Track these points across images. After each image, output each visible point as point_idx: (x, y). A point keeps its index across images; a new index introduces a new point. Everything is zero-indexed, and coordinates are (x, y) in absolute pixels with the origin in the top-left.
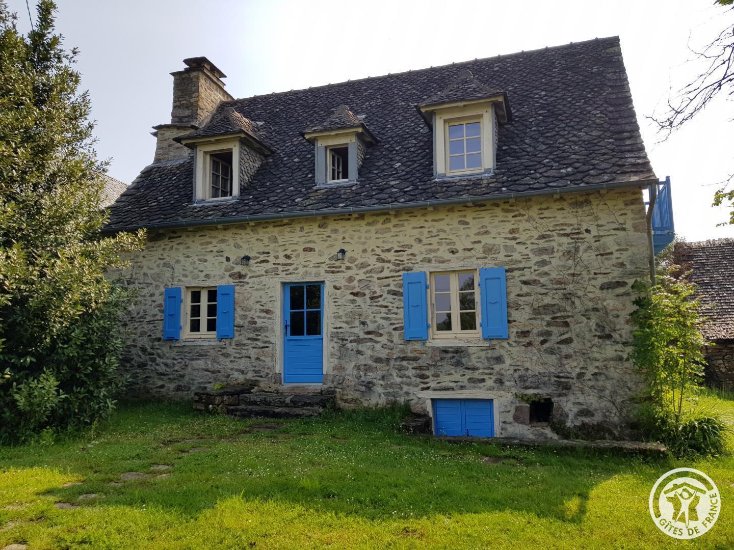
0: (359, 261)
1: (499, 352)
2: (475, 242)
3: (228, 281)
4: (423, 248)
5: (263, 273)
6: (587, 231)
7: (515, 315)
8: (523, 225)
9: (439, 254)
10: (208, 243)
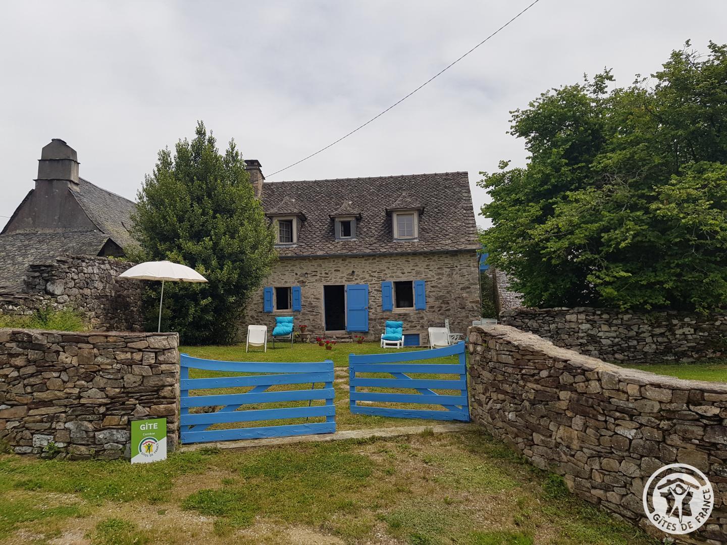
0: (361, 276)
1: (422, 314)
2: (412, 269)
3: (297, 284)
4: (390, 271)
5: (314, 281)
6: (456, 267)
7: (429, 300)
8: (432, 263)
9: (397, 274)
10: (286, 266)
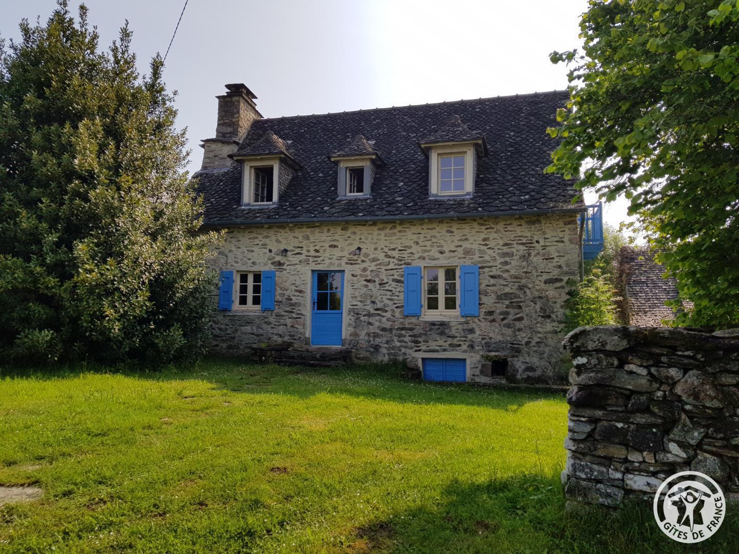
0: (372, 256)
1: (472, 325)
2: (458, 246)
3: (270, 267)
4: (420, 249)
5: (298, 262)
6: (538, 242)
7: (484, 299)
8: (492, 235)
9: (431, 253)
10: (255, 238)
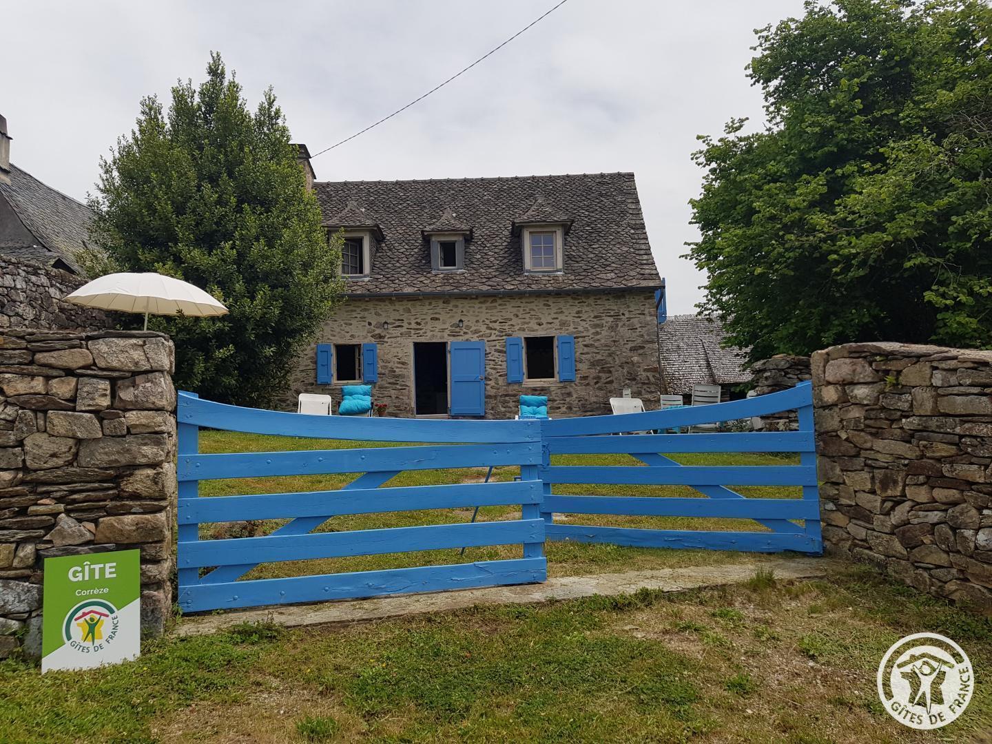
0: (473, 328)
1: (570, 389)
2: (554, 319)
3: (370, 340)
4: (519, 321)
5: (399, 335)
6: (623, 314)
7: (580, 366)
8: (585, 309)
10: (352, 311)
